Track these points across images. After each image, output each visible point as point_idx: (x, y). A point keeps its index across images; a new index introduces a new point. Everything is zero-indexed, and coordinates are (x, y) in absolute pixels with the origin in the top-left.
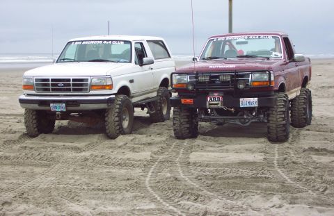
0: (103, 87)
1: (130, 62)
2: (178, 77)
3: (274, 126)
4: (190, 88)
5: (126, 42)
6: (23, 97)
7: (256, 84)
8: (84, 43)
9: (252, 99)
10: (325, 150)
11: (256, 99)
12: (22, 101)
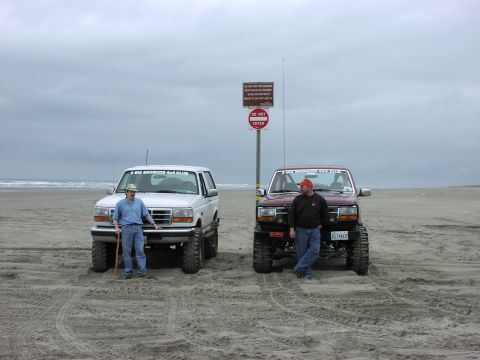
0: (183, 219)
1: (198, 193)
2: (263, 210)
3: (358, 258)
4: (280, 221)
5: (190, 172)
6: (94, 229)
7: (344, 217)
8: (145, 173)
9: (342, 233)
10: (422, 280)
11: (346, 232)
12: (94, 233)
